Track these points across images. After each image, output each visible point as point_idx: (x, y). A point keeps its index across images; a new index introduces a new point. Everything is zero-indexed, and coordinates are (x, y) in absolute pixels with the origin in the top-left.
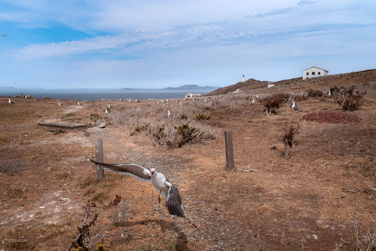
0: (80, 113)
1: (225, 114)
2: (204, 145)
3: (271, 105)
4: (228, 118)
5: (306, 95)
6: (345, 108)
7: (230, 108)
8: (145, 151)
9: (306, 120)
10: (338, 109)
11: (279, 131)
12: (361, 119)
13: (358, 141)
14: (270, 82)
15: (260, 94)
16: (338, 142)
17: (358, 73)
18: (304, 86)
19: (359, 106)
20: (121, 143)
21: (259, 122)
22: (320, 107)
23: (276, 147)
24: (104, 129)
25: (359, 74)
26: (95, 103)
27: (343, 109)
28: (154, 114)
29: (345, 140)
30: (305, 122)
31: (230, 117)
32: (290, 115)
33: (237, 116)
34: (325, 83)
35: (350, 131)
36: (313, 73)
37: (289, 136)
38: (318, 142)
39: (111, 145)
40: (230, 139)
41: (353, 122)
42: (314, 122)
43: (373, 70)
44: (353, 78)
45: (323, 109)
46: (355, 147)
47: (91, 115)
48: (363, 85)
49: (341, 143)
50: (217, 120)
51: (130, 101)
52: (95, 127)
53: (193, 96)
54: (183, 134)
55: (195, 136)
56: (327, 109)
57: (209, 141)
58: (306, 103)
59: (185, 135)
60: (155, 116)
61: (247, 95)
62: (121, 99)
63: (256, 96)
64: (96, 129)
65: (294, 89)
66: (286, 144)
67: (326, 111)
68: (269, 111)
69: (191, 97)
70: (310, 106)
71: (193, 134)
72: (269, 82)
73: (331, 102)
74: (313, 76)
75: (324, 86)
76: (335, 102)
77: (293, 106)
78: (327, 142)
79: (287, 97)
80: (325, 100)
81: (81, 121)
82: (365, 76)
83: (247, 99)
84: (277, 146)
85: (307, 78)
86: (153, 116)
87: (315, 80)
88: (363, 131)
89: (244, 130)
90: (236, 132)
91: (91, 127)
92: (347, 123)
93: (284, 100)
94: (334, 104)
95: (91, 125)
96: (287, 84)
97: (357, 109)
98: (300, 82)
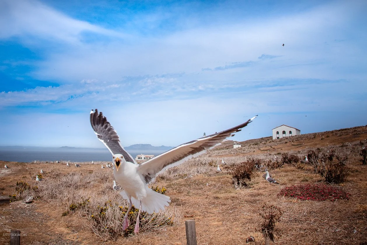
0: (4, 181)
1: (185, 185)
2: (158, 234)
3: (241, 175)
4: (189, 193)
5: (280, 160)
6: (329, 180)
7: (190, 178)
8: (79, 240)
9: (285, 196)
10: (320, 181)
11: (254, 212)
12: (350, 195)
13: (354, 228)
14: (236, 142)
15: (226, 158)
16: (330, 229)
17: (332, 132)
18: (276, 147)
19: (344, 177)
20: (50, 227)
21: (228, 199)
22: (299, 178)
23: (253, 238)
24: (31, 205)
25: (334, 134)
26: (25, 165)
27: (326, 181)
28: (96, 183)
29: (338, 226)
30: (285, 200)
31: (191, 191)
32: (265, 188)
33: (200, 189)
34: (299, 143)
35: (341, 212)
36: (284, 132)
37: (269, 225)
38: (305, 230)
39: (36, 229)
40: (192, 232)
41: (341, 199)
42: (295, 200)
43: (349, 129)
44: (328, 138)
45: (303, 181)
46: (353, 238)
47: (17, 184)
48: (340, 147)
49: (333, 231)
50: (175, 194)
51: (67, 164)
52: (20, 202)
53: (145, 158)
54: (131, 218)
55: (147, 222)
56: (307, 181)
57: (164, 229)
58: (282, 171)
59: (133, 220)
60: (96, 186)
61: (210, 159)
62: (57, 162)
63: (221, 161)
64: (21, 204)
65: (264, 150)
66: (265, 236)
67: (307, 183)
68: (238, 183)
69: (143, 159)
70: (287, 175)
71: (143, 219)
72: (234, 142)
73: (310, 170)
74: (284, 135)
75: (297, 147)
76: (315, 171)
77: (268, 177)
78: (316, 230)
79: (258, 163)
80: (303, 168)
81: (4, 192)
82: (340, 136)
83: (210, 165)
84: (254, 236)
85: (278, 138)
86: (94, 186)
87: (286, 141)
88: (355, 213)
89: (209, 211)
90: (199, 214)
91: (14, 201)
92: (334, 200)
93: (255, 167)
94: (314, 173)
95: (15, 198)
96: (256, 144)
97: (342, 181)
98: (270, 142)
